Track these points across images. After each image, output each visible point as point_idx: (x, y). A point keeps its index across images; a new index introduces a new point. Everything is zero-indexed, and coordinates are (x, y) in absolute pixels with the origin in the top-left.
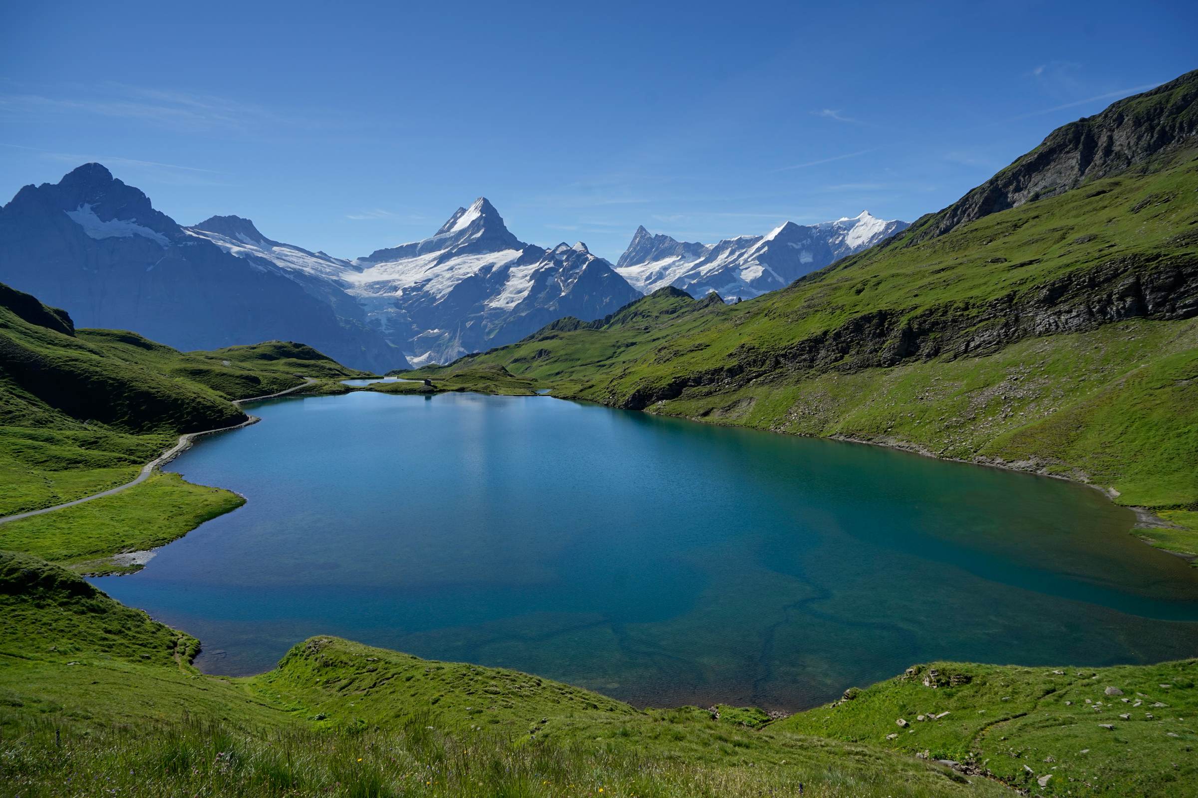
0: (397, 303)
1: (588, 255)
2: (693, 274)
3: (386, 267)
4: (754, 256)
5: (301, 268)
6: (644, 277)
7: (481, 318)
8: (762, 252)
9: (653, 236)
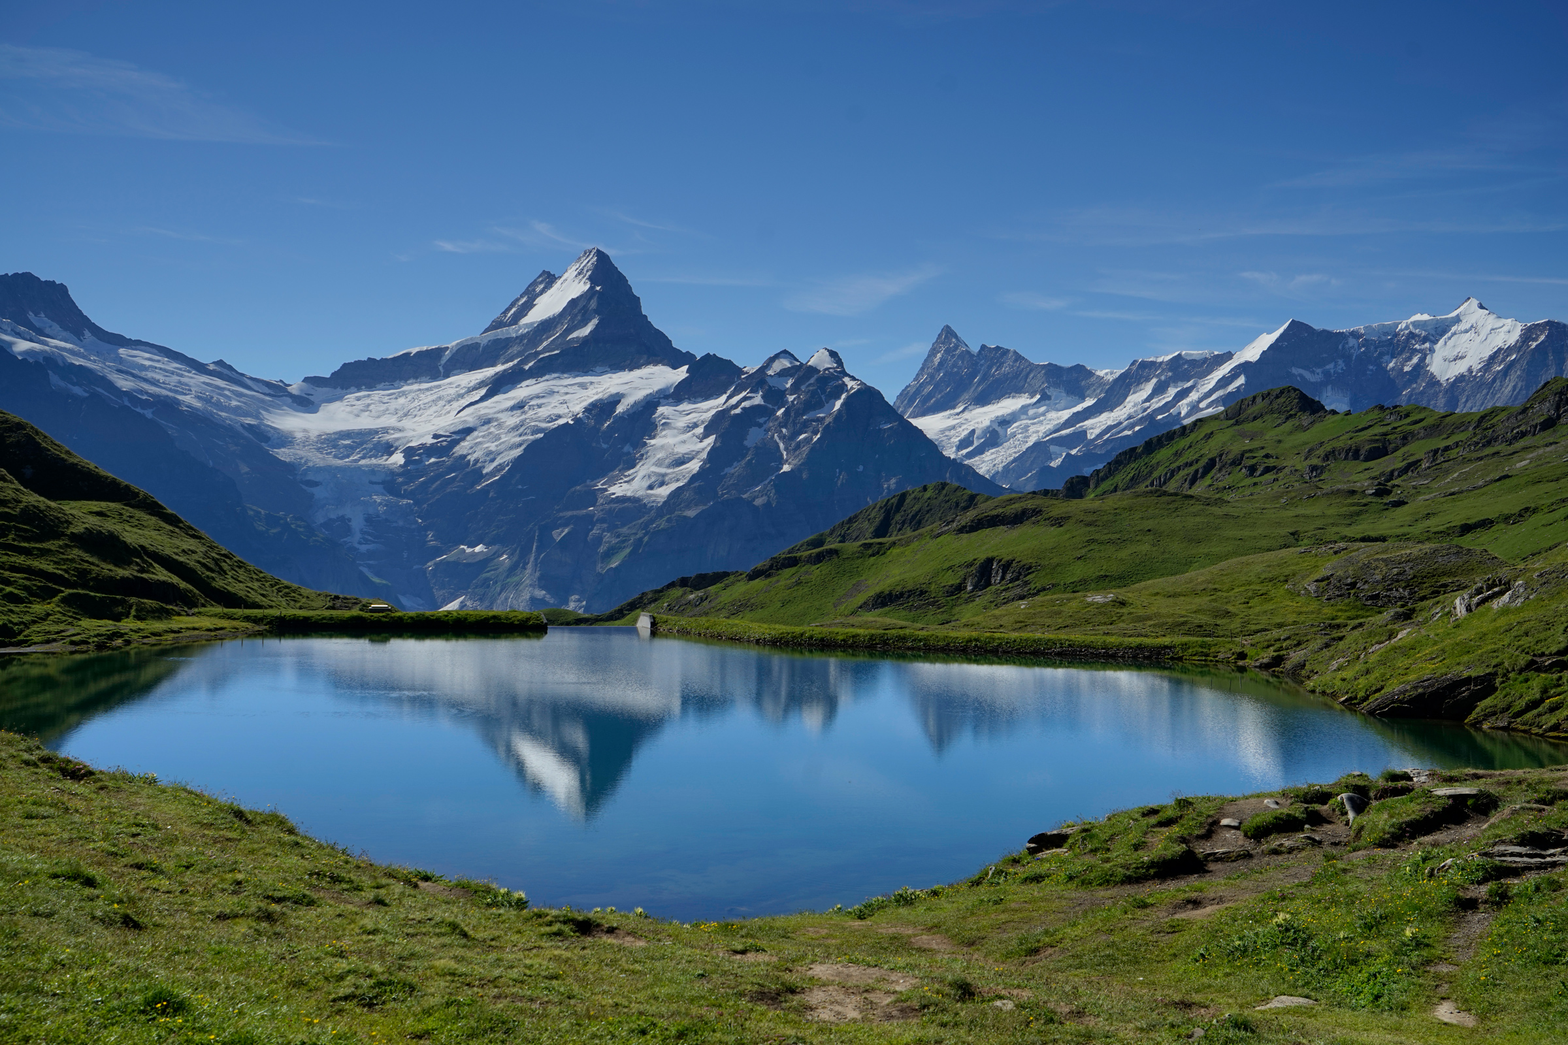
0: (390, 482)
1: (846, 380)
2: (1068, 436)
3: (368, 401)
4: (1214, 397)
5: (170, 394)
6: (956, 440)
7: (589, 520)
8: (1232, 388)
9: (975, 349)
